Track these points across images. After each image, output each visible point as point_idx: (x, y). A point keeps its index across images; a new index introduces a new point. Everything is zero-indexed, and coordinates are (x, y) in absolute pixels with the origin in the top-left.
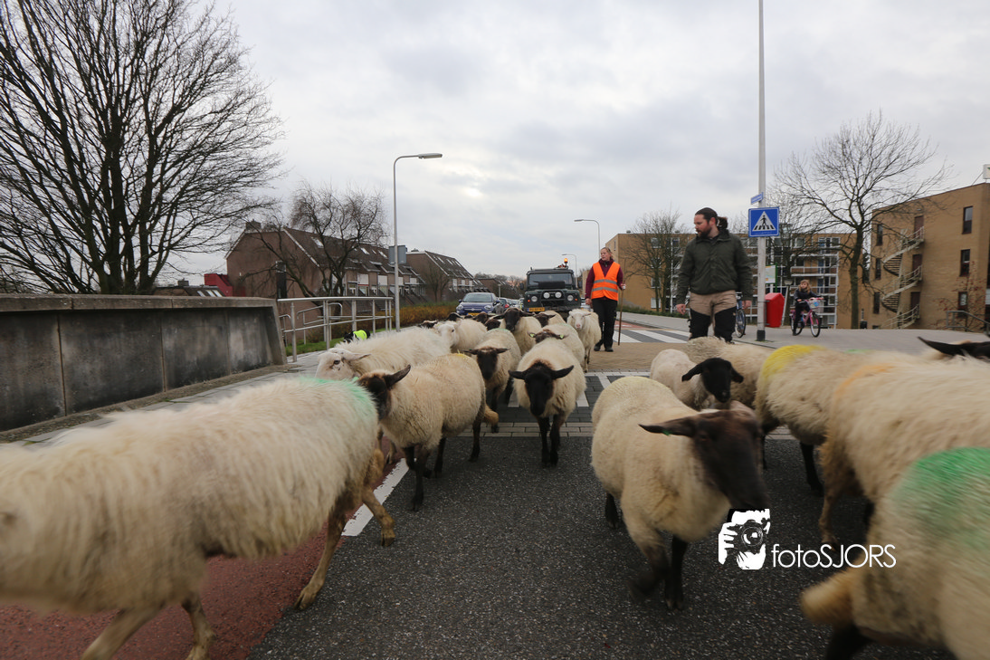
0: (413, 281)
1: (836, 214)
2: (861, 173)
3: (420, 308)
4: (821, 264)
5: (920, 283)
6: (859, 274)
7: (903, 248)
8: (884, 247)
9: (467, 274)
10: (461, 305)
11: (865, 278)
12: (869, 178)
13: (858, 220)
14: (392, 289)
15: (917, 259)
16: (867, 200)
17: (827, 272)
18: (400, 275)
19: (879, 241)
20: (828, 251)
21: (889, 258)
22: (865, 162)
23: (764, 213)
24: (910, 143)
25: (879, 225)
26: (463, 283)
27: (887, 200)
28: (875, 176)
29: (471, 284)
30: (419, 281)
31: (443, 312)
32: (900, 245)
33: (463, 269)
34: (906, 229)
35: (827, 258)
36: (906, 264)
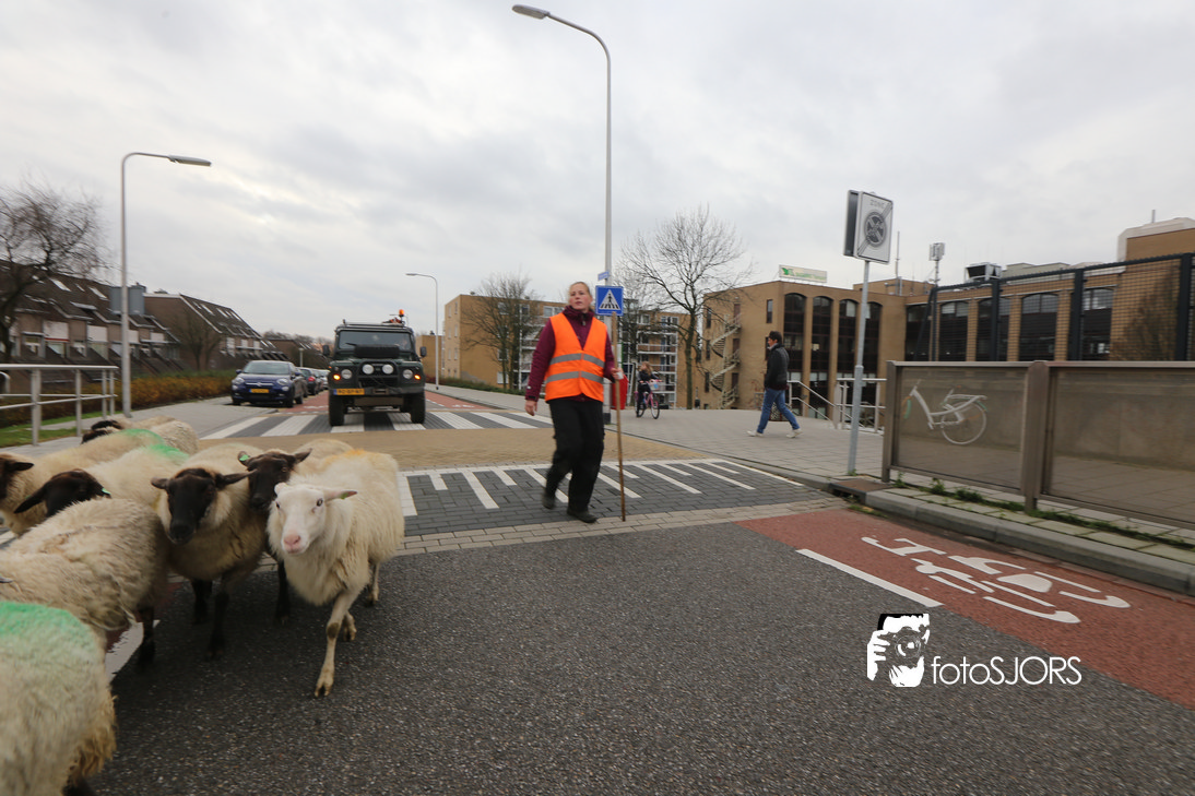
0: (157, 338)
1: (674, 295)
2: (693, 260)
3: (170, 380)
4: (663, 343)
5: (738, 365)
6: (693, 355)
7: (726, 331)
8: (711, 330)
9: (250, 331)
10: (240, 378)
11: (698, 359)
12: (699, 265)
13: (692, 303)
14: (116, 349)
15: (736, 342)
16: (698, 285)
17: (668, 351)
18: (132, 327)
19: (708, 324)
20: (669, 330)
21: (717, 340)
22: (697, 249)
23: (610, 292)
24: (729, 238)
25: (708, 309)
26: (245, 344)
27: (714, 287)
28: (704, 263)
29: (257, 345)
30: (168, 337)
31: (209, 387)
32: (723, 329)
33: (243, 324)
34: (727, 317)
35: (668, 336)
36: (729, 346)
